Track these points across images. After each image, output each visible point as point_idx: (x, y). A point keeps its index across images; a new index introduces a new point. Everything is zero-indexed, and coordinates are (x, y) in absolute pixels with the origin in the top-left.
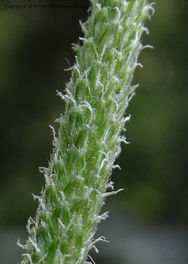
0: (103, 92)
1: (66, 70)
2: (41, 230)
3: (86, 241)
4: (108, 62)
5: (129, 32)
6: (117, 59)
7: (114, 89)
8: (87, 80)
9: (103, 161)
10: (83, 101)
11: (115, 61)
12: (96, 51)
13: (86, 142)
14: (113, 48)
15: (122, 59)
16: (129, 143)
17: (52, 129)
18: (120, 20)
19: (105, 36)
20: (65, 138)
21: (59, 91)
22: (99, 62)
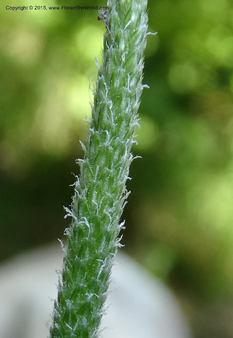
0: (97, 209)
1: (71, 185)
2: (55, 330)
3: (92, 335)
4: (101, 180)
5: (118, 151)
6: (109, 176)
7: (108, 203)
8: (85, 198)
9: (101, 267)
10: (83, 217)
11: (108, 178)
12: (91, 171)
13: (86, 253)
14: (105, 168)
15: (114, 175)
16: (124, 246)
17: (60, 242)
18: (109, 142)
19: (98, 157)
20: (71, 249)
21: (65, 207)
22: (94, 181)
